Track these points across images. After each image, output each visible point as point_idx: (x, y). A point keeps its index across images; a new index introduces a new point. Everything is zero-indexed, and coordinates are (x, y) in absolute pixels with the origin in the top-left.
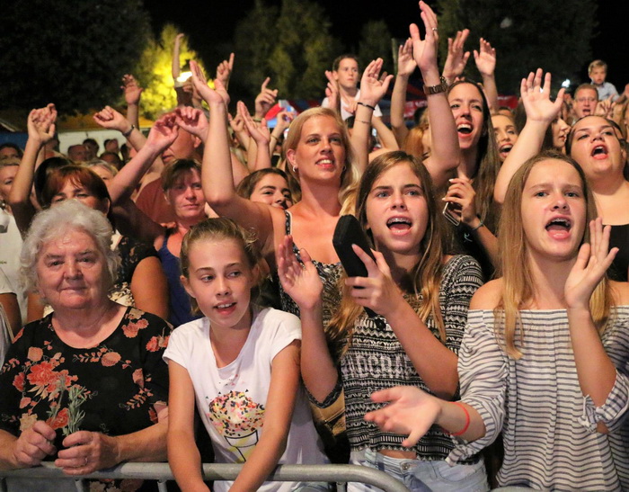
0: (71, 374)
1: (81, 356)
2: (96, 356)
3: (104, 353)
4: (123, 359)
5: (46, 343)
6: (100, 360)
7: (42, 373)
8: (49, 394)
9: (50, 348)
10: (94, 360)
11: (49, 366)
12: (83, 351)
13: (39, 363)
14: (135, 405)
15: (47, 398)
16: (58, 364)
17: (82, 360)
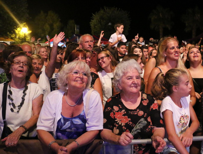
0: (128, 118)
1: (131, 112)
2: (136, 112)
3: (138, 112)
4: (144, 113)
5: (119, 105)
6: (137, 114)
7: (119, 116)
8: (122, 123)
9: (121, 107)
10: (136, 114)
11: (121, 114)
12: (132, 110)
13: (117, 111)
14: (149, 130)
15: (121, 125)
16: (124, 113)
17: (132, 114)
